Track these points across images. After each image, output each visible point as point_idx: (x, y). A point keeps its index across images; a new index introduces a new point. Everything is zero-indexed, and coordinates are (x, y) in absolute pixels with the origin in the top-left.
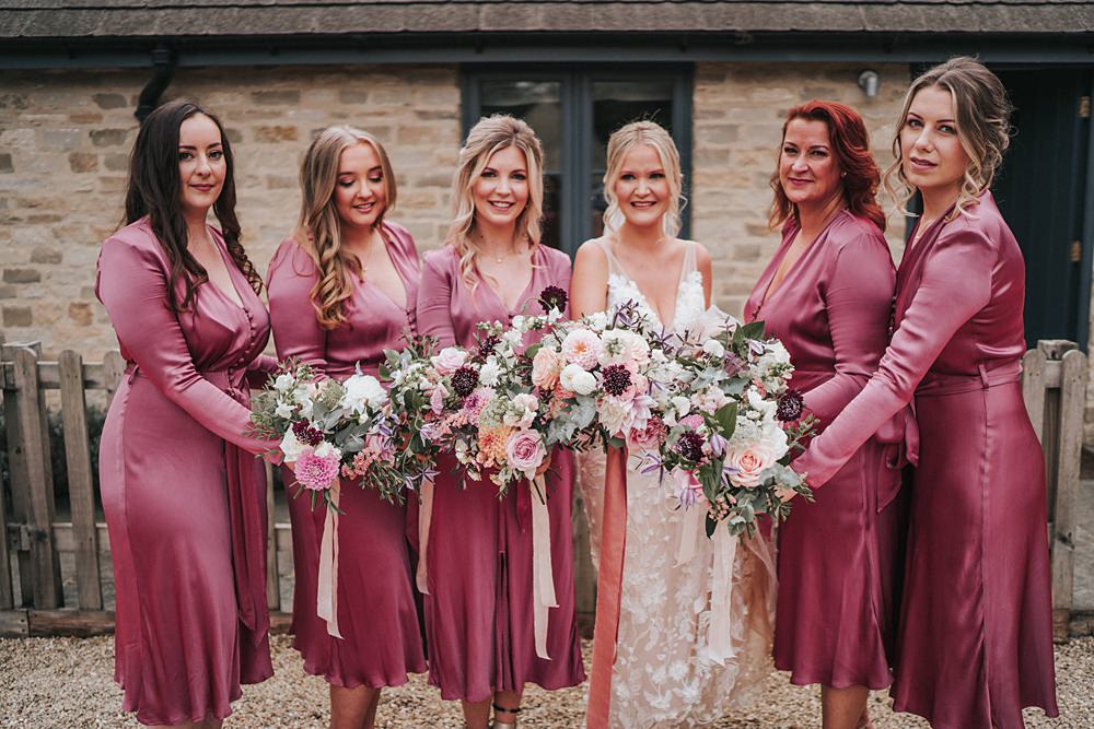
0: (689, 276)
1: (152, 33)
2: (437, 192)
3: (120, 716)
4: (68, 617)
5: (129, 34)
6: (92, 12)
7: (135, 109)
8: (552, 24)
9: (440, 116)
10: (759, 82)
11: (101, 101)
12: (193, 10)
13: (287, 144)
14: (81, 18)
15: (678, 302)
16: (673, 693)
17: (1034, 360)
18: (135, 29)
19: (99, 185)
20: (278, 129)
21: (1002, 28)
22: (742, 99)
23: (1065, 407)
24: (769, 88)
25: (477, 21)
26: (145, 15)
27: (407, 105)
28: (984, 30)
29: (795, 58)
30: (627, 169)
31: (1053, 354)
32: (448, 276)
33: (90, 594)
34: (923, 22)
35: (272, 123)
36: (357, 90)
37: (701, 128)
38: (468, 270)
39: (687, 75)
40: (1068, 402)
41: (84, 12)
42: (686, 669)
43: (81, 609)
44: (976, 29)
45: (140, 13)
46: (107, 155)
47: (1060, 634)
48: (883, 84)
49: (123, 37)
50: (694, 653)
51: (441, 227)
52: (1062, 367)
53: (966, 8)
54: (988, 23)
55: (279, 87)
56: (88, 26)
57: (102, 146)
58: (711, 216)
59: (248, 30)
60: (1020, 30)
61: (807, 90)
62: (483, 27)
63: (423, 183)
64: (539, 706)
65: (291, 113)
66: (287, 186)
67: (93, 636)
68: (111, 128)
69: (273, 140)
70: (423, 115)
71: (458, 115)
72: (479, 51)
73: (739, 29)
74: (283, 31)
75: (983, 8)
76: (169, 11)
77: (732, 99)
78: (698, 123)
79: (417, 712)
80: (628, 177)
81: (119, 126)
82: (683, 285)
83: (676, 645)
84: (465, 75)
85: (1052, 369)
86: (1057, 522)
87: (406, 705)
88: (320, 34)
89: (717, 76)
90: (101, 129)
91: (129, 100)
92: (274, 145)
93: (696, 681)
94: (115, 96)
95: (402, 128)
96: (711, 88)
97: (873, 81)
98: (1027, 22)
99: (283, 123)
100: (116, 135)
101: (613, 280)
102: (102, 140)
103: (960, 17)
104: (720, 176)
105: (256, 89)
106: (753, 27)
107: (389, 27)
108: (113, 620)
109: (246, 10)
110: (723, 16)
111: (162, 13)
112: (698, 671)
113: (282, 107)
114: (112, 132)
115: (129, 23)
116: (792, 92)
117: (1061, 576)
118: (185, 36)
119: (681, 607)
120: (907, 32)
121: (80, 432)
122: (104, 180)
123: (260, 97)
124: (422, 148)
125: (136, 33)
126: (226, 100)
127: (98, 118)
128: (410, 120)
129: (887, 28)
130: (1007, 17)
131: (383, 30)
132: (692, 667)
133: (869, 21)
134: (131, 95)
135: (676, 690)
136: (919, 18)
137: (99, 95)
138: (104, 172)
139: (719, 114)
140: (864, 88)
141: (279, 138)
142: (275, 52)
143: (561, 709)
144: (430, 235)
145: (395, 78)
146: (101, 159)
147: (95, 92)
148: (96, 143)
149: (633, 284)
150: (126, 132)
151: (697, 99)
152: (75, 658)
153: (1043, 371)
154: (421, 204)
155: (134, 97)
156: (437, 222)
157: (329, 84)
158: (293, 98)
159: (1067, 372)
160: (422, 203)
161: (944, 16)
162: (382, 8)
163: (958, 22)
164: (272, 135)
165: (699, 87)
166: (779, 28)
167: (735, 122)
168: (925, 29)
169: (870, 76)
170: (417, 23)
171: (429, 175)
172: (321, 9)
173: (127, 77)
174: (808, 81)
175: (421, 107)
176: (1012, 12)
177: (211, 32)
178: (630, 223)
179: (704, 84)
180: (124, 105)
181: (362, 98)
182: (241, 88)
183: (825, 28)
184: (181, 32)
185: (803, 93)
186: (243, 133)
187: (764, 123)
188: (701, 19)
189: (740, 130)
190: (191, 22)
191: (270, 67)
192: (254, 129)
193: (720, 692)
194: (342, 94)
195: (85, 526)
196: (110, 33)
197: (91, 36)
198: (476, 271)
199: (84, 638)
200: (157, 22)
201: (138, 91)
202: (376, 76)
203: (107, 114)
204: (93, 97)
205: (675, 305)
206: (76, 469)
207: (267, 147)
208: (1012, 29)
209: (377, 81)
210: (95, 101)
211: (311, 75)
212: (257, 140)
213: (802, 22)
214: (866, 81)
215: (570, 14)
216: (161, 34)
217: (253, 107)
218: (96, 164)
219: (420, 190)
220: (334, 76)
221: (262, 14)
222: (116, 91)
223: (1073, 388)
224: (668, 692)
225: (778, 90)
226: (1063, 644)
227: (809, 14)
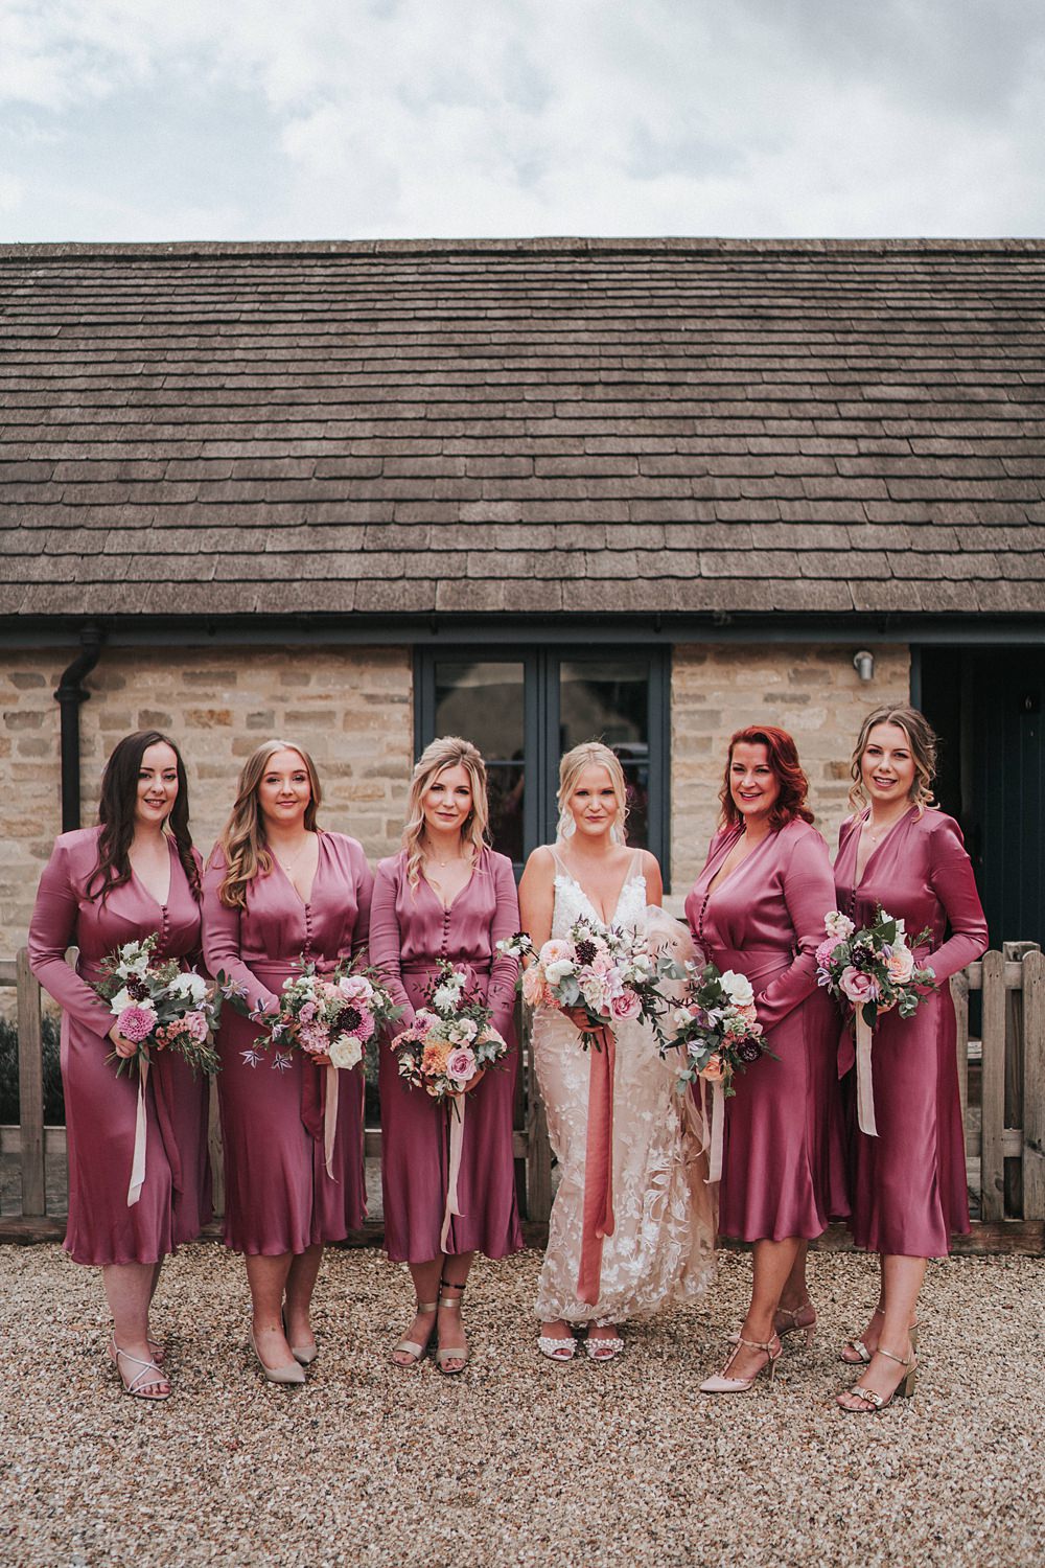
0: (633, 880)
1: (82, 611)
2: (386, 784)
3: (80, 1306)
4: (10, 1223)
5: (56, 612)
6: (16, 587)
7: (56, 689)
8: (514, 604)
9: (391, 700)
10: (742, 663)
11: (18, 680)
12: (124, 585)
13: (220, 729)
14: (5, 594)
15: (620, 902)
16: (621, 1267)
17: (993, 961)
18: (63, 606)
19: (10, 772)
20: (211, 712)
21: (1003, 607)
22: (724, 682)
23: (1027, 1009)
24: (754, 670)
25: (432, 600)
26: (72, 590)
27: (354, 688)
28: (983, 609)
29: (780, 638)
30: (581, 787)
31: (1015, 955)
32: (396, 881)
33: (35, 1199)
34: (918, 600)
35: (205, 706)
36: (302, 671)
37: (680, 713)
38: (414, 871)
39: (664, 657)
40: (1030, 1003)
41: (7, 586)
42: (633, 1246)
43: (24, 1215)
44: (975, 608)
45: (68, 588)
46: (20, 739)
47: (1035, 1247)
48: (880, 666)
49: (51, 615)
50: (640, 1231)
51: (390, 823)
52: (1022, 967)
53: (966, 584)
54: (988, 601)
55: (214, 667)
56: (13, 603)
57: (17, 729)
58: (691, 811)
59: (184, 609)
60: (1021, 609)
61: (796, 671)
62: (440, 607)
63: (370, 774)
64: (494, 1301)
65: (226, 695)
66: (219, 776)
67: (35, 1243)
68: (28, 710)
69: (205, 725)
70: (371, 698)
71: (411, 699)
72: (435, 631)
73: (716, 609)
74: (223, 611)
75: (983, 585)
76: (98, 586)
77: (714, 682)
78: (676, 708)
79: (373, 1306)
80: (583, 793)
81: (36, 708)
82: (626, 888)
83: (623, 1222)
84: (419, 658)
85: (1012, 971)
86: (1026, 1128)
87: (362, 1301)
88: (264, 613)
89: (697, 657)
90: (17, 711)
91: (48, 680)
92: (207, 730)
93: (642, 1257)
94: (32, 676)
95: (348, 714)
96: (688, 669)
97: (867, 663)
98: (1030, 600)
99: (216, 706)
100: (33, 718)
101: (559, 881)
102: (17, 722)
103: (958, 595)
104: (701, 767)
105: (189, 669)
106: (733, 607)
107: (336, 607)
108: (56, 1227)
109: (182, 586)
110: (700, 594)
111: (91, 588)
112: (643, 1246)
113: (218, 689)
114: (28, 714)
115: (56, 600)
116: (779, 673)
117: (1033, 1185)
118: (118, 614)
119: (627, 1186)
120: (899, 612)
121: (34, 1031)
122: (16, 766)
123: (192, 678)
124: (369, 734)
125: (65, 611)
126: (154, 681)
127: (14, 699)
128: (356, 704)
129: (878, 608)
130: (1008, 594)
131: (331, 609)
132: (638, 1243)
133: (859, 600)
134: (50, 675)
135: (622, 1264)
136: (913, 595)
137: (16, 675)
138: (17, 757)
139: (699, 698)
140: (858, 669)
141: (212, 723)
142: (212, 631)
143: (515, 1304)
144: (378, 832)
145: (342, 659)
146: (15, 743)
147: (12, 670)
148: (9, 726)
149: (577, 884)
150: (43, 714)
151: (675, 681)
152: (22, 1260)
153: (1003, 972)
154: (367, 797)
155: (54, 677)
156: (385, 818)
157: (269, 665)
158: (229, 679)
159: (1028, 974)
160: (369, 796)
161: (941, 593)
162: (330, 584)
163: (956, 600)
164: (205, 720)
165: (676, 669)
166: (761, 608)
167: (716, 707)
168: (920, 608)
169: (864, 657)
170: (368, 602)
171: (377, 764)
172: (263, 585)
173: (48, 655)
174: (798, 662)
175: (369, 690)
176: (1014, 589)
177: (144, 611)
178: (580, 832)
179: (682, 665)
180: (43, 685)
181: (306, 680)
182: (173, 667)
183: (810, 607)
184: (112, 611)
185: (792, 675)
186: (172, 717)
187: (751, 708)
188: (678, 599)
189: (723, 715)
190: (123, 599)
191: (203, 647)
192: (184, 712)
193: (665, 1271)
194: (283, 675)
195: (33, 1127)
196: (37, 611)
197: (17, 614)
198: (420, 872)
199: (26, 1245)
200: (86, 598)
201: (61, 670)
202: (322, 657)
203: (23, 694)
204: (9, 676)
205: (616, 905)
206: (28, 1068)
207: (198, 732)
208: (1013, 609)
209: (324, 662)
210: (11, 680)
211: (249, 655)
212: (187, 724)
213: (786, 601)
214: (859, 661)
215: (533, 592)
216: (91, 612)
217: (184, 689)
218: (9, 749)
219: (367, 781)
220: (275, 656)
221: (199, 590)
222: (34, 669)
223: (1035, 989)
224: (616, 1266)
225: (763, 672)
226: (1038, 1257)
227: (795, 592)
